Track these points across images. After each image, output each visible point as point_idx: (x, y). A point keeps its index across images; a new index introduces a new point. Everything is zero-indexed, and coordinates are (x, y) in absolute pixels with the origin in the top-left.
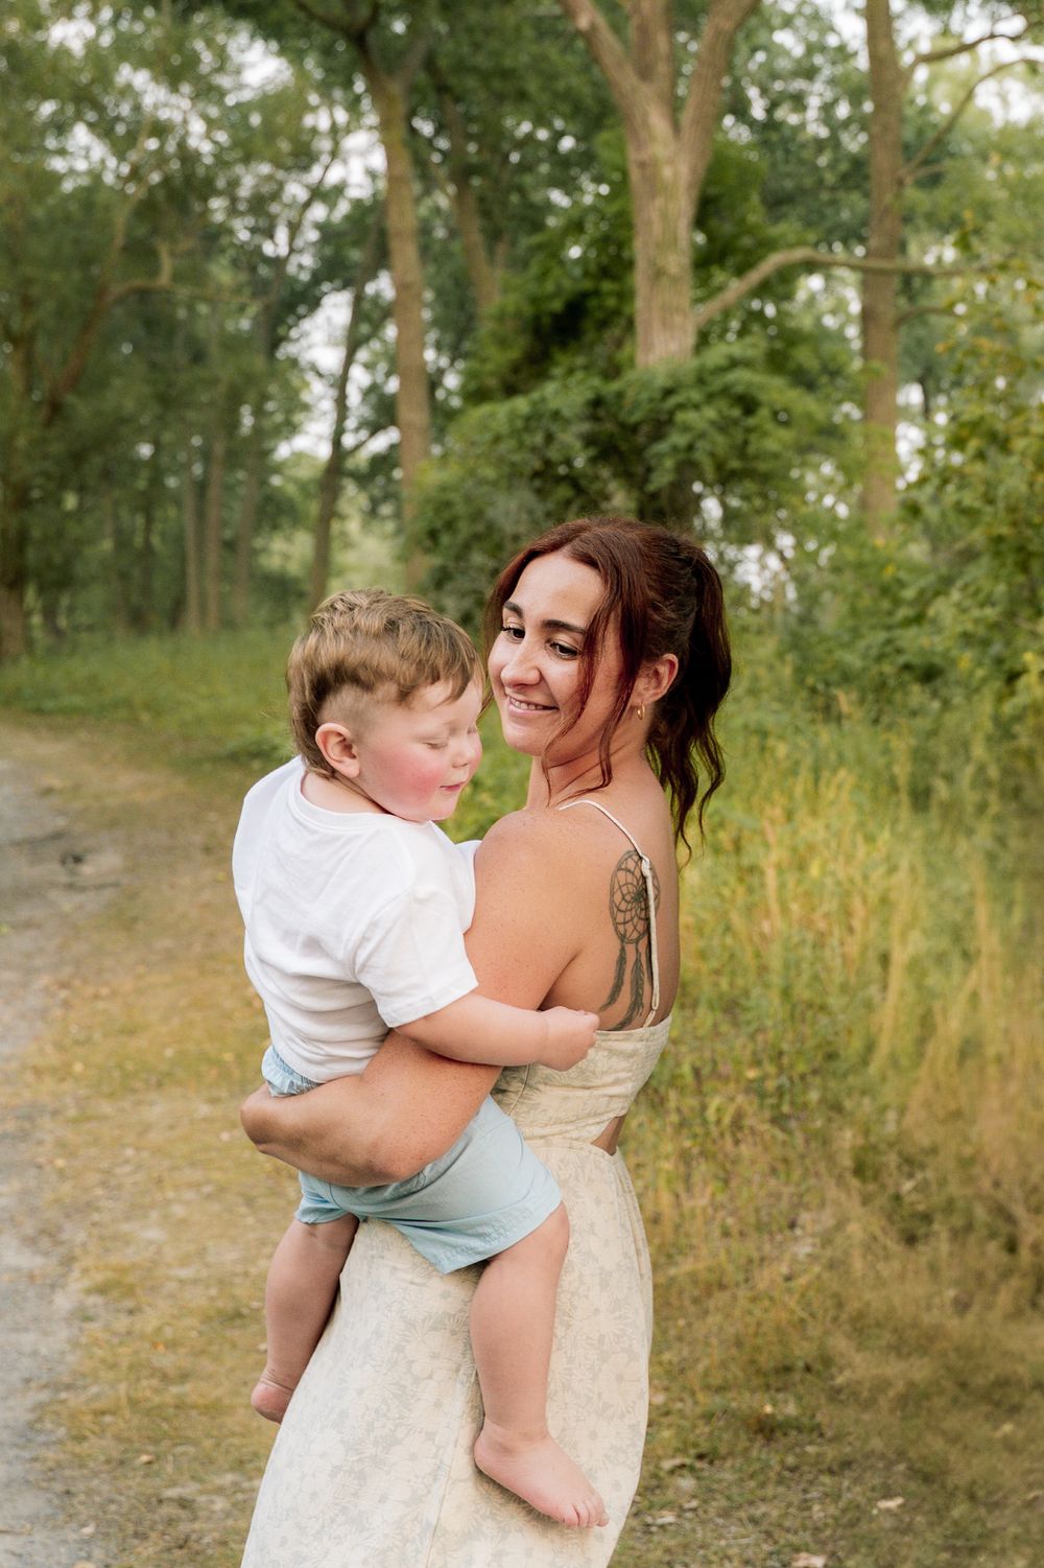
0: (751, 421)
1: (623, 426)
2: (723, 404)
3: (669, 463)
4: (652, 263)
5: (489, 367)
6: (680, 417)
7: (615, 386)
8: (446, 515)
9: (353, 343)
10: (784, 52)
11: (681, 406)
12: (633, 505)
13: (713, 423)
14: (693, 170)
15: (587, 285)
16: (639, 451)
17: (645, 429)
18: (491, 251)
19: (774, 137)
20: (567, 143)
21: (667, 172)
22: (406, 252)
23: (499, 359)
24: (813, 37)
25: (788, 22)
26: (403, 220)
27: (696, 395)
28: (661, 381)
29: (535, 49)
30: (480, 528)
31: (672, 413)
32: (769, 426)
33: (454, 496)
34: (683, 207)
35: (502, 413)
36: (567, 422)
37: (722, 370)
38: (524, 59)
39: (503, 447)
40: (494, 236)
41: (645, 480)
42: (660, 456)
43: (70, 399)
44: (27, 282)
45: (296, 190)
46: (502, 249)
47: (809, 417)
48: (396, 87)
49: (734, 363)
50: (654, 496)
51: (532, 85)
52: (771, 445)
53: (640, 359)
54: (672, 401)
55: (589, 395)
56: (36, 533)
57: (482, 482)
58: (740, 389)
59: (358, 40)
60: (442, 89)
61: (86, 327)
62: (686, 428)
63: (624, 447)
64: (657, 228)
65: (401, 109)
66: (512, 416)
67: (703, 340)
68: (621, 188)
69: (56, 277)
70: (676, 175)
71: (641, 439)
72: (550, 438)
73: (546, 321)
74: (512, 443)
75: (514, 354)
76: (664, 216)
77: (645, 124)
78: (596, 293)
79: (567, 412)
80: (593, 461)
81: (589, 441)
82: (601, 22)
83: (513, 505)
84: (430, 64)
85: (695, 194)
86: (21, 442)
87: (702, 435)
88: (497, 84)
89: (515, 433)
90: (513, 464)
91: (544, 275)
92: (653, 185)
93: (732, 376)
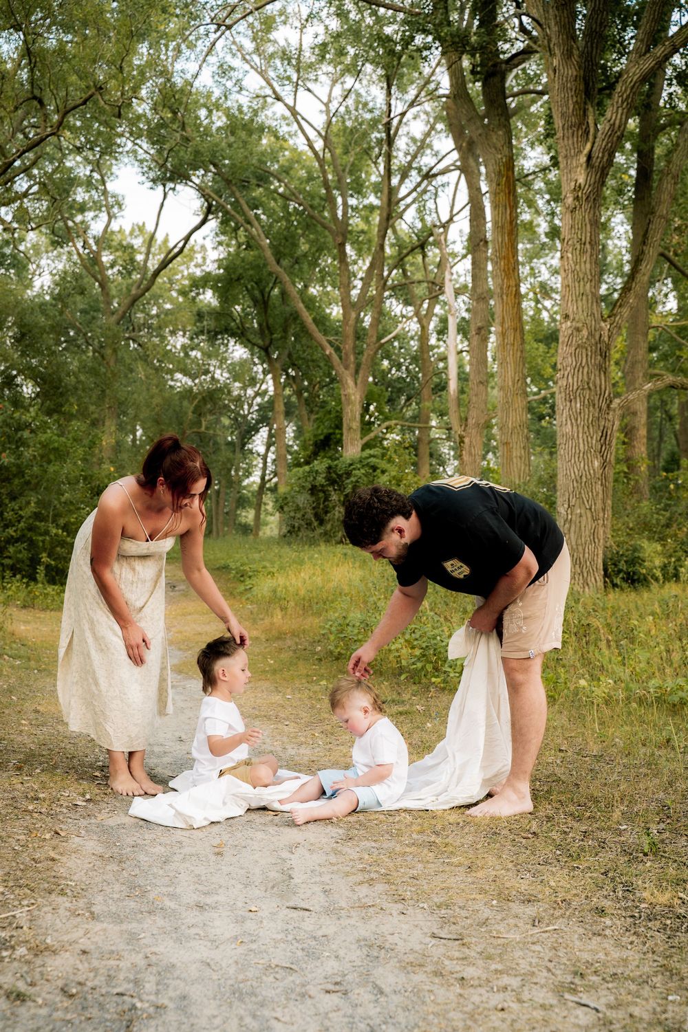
1: (337, 474)
2: (367, 468)
4: (348, 425)
6: (354, 472)
7: (336, 463)
8: (286, 501)
9: (269, 445)
11: (354, 469)
13: (363, 474)
14: (361, 395)
15: (331, 431)
16: (342, 482)
17: (344, 475)
21: (353, 398)
22: (281, 418)
27: (359, 466)
28: (348, 461)
30: (295, 505)
31: (352, 471)
33: (288, 496)
34: (358, 410)
35: (302, 471)
36: (320, 473)
37: (368, 458)
39: (301, 481)
45: (250, 392)
46: (313, 416)
48: (278, 366)
49: (371, 456)
50: (346, 496)
53: (343, 455)
54: (352, 467)
55: (327, 465)
57: (295, 491)
58: (372, 464)
59: (266, 350)
62: (355, 476)
63: (338, 481)
64: (350, 415)
65: (277, 375)
66: (304, 472)
67: (366, 446)
68: (339, 402)
70: (356, 399)
71: (343, 479)
72: (315, 478)
73: (319, 442)
74: (304, 480)
75: (308, 453)
76: (352, 411)
77: (347, 383)
78: (334, 433)
79: (320, 471)
80: (329, 485)
81: (327, 479)
82: (333, 353)
83: (303, 499)
85: (361, 404)
87: (360, 478)
89: (305, 477)
90: (304, 486)
91: (318, 428)
92: (349, 402)
93: (369, 460)
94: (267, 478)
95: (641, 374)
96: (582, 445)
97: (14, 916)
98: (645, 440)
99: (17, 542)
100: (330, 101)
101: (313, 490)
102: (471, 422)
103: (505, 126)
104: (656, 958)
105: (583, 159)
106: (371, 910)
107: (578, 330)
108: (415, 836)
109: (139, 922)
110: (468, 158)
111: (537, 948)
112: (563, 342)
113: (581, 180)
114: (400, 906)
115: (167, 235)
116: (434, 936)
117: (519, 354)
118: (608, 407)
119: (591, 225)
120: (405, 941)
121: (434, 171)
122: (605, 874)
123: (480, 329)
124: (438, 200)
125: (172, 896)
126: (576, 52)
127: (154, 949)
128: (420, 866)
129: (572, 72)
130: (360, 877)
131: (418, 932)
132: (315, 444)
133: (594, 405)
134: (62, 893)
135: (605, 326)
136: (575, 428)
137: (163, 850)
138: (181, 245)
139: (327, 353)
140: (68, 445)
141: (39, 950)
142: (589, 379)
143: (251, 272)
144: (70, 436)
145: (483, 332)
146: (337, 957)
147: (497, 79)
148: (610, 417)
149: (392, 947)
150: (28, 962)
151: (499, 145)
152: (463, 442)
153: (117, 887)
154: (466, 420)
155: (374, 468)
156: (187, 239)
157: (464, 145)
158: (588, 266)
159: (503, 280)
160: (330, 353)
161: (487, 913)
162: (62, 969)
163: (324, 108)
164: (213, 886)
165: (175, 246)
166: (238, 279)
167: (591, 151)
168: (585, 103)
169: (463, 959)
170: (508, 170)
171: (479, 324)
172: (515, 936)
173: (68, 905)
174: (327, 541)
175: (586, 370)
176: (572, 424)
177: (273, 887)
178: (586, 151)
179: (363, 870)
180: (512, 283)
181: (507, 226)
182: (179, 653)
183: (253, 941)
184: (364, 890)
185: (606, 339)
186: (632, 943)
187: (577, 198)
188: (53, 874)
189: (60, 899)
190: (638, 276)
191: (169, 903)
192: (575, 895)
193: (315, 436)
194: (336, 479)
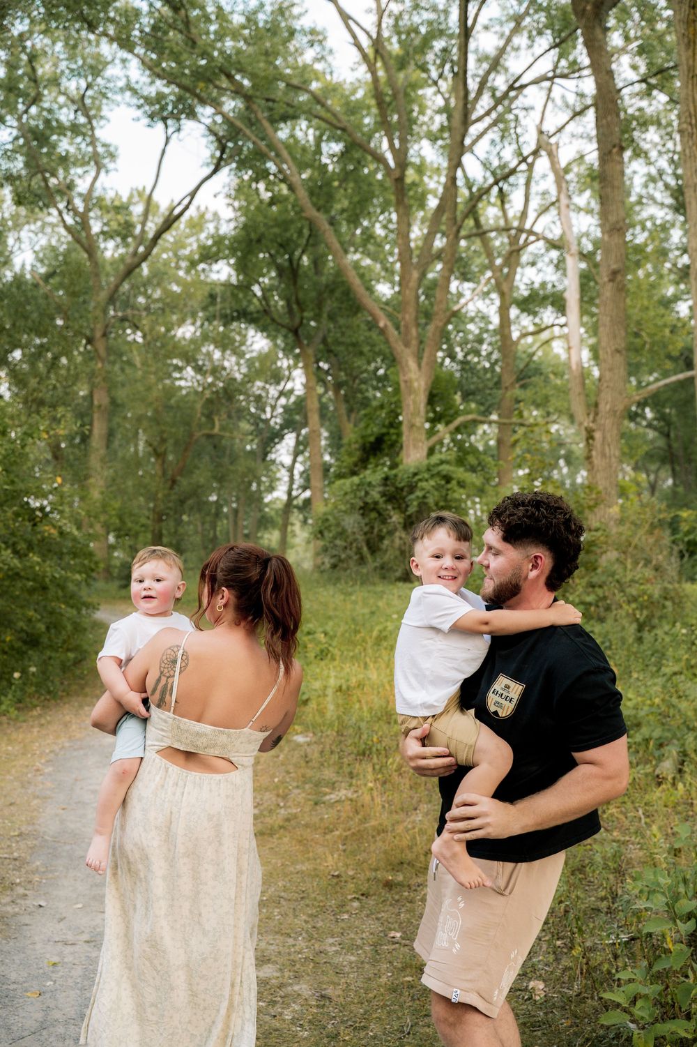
0: (449, 486)
1: (397, 488)
2: (438, 479)
3: (415, 503)
4: (408, 422)
5: (345, 464)
6: (420, 484)
7: (394, 472)
8: (327, 524)
9: (296, 454)
10: (470, 332)
11: (420, 480)
12: (401, 520)
13: (433, 487)
14: (426, 384)
15: (384, 430)
16: (404, 498)
17: (406, 489)
18: (349, 417)
19: (467, 367)
20: (381, 372)
21: (416, 384)
22: (314, 418)
23: (349, 461)
24: (482, 325)
25: (472, 320)
26: (313, 405)
27: (426, 476)
28: (412, 470)
29: (367, 334)
30: (339, 530)
31: (417, 483)
32: (456, 488)
33: (330, 518)
34: (422, 399)
35: (348, 483)
36: (374, 486)
37: (438, 465)
38: (362, 338)
39: (348, 497)
40: (350, 411)
41: (406, 510)
42: (412, 500)
43: (178, 478)
44: (163, 432)
46: (353, 416)
47: (473, 484)
48: (310, 351)
49: (442, 462)
50: (410, 516)
51: (366, 349)
52: (456, 495)
53: (404, 461)
54: (417, 478)
55: (383, 476)
57: (340, 511)
58: (444, 473)
59: (295, 332)
60: (330, 351)
61: (186, 450)
62: (423, 489)
63: (398, 496)
64: (412, 407)
65: (313, 359)
66: (352, 485)
67: (431, 451)
68: (397, 391)
69: (173, 430)
70: (419, 385)
71: (405, 493)
72: (367, 493)
73: (368, 445)
74: (352, 496)
75: (355, 459)
76: (414, 402)
77: (407, 365)
78: (388, 434)
79: (374, 483)
80: (386, 502)
81: (383, 494)
82: (389, 324)
83: (352, 521)
84: (324, 341)
85: (427, 393)
86: (160, 495)
87: (428, 492)
88: (351, 349)
89: (354, 492)
90: (352, 504)
91: (367, 426)
92: (411, 390)
93: (441, 468)
94: (294, 493)
101: (366, 509)
102: (604, 408)
110: (594, 27)
123: (615, 273)
132: (363, 448)
138: (186, 202)
139: (381, 324)
143: (276, 230)
145: (619, 277)
152: (592, 438)
154: (596, 405)
155: (448, 479)
156: (193, 195)
157: (589, 8)
160: (386, 326)
165: (179, 204)
166: (259, 241)
171: (614, 267)
174: (384, 578)
193: (363, 437)
194: (396, 494)
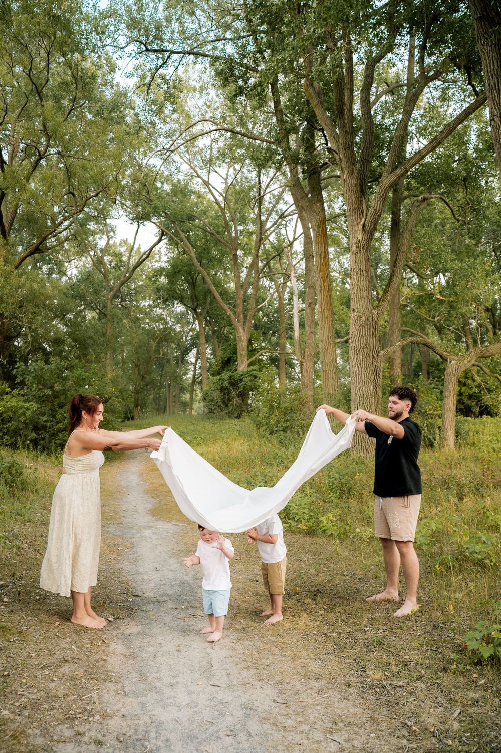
0: (256, 380)
1: (235, 380)
2: (251, 377)
3: (243, 387)
4: (240, 352)
6: (244, 379)
7: (234, 374)
8: (207, 395)
11: (244, 377)
13: (249, 380)
14: (246, 336)
15: (231, 355)
16: (237, 385)
17: (238, 381)
18: (219, 345)
21: (243, 338)
22: (203, 347)
26: (203, 341)
27: (247, 375)
28: (241, 373)
30: (212, 398)
32: (258, 380)
33: (209, 393)
34: (245, 344)
35: (215, 378)
36: (226, 380)
37: (251, 371)
39: (215, 384)
42: (241, 386)
43: (145, 376)
44: (139, 357)
45: (187, 329)
46: (221, 345)
49: (253, 370)
50: (240, 392)
52: (258, 383)
53: (238, 369)
55: (230, 375)
56: (140, 399)
57: (212, 390)
58: (254, 374)
61: (148, 363)
62: (245, 381)
64: (241, 347)
66: (217, 379)
67: (250, 365)
68: (235, 340)
69: (143, 356)
71: (238, 383)
72: (223, 383)
74: (217, 384)
75: (219, 367)
76: (242, 345)
77: (239, 330)
78: (232, 357)
79: (226, 378)
80: (230, 386)
81: (229, 383)
83: (216, 394)
85: (247, 341)
86: (138, 383)
87: (247, 382)
89: (217, 382)
90: (217, 387)
92: (241, 340)
95: (397, 330)
96: (363, 378)
97: (91, 696)
98: (400, 366)
99: (63, 431)
100: (227, 177)
101: (222, 389)
102: (307, 354)
103: (320, 201)
104: (369, 712)
105: (360, 227)
106: (248, 686)
107: (360, 317)
108: (269, 637)
109: (146, 697)
111: (318, 708)
112: (352, 323)
113: (360, 238)
114: (260, 683)
115: (140, 245)
116: (275, 701)
117: (331, 322)
118: (378, 355)
119: (366, 261)
120: (262, 704)
121: (285, 214)
122: (355, 660)
123: (310, 303)
124: (287, 228)
125: (159, 679)
126: (355, 171)
127: (153, 713)
128: (271, 657)
129: (353, 181)
130: (243, 665)
131: (268, 699)
132: (223, 362)
133: (370, 356)
134: (111, 681)
135: (375, 312)
136: (360, 369)
137: (153, 648)
138: (147, 253)
139: (228, 314)
140: (90, 377)
141: (105, 716)
142: (367, 342)
143: (186, 268)
144: (91, 372)
145: (312, 305)
146: (232, 715)
147: (316, 176)
148: (379, 360)
149: (256, 708)
150: (101, 724)
151: (317, 211)
152: (303, 365)
153: (134, 675)
154: (304, 353)
155: (255, 377)
156: (151, 249)
158: (365, 283)
159: (321, 283)
160: (230, 314)
161: (299, 687)
162: (115, 726)
163: (224, 181)
164: (177, 672)
165: (144, 254)
166: (179, 272)
167: (364, 223)
168: (361, 197)
169: (286, 715)
170: (323, 224)
172: (309, 701)
173: (114, 688)
174: (230, 417)
175: (365, 338)
176: (358, 366)
177: (204, 672)
178: (362, 223)
179: (245, 660)
180: (326, 284)
181: (323, 255)
182: (152, 499)
183: (196, 707)
184: (245, 673)
185: (376, 319)
186: (360, 704)
187: (358, 247)
188: (105, 669)
189: (110, 685)
190: (392, 285)
191: (158, 684)
192: (339, 675)
193: (222, 358)
194: (234, 383)
